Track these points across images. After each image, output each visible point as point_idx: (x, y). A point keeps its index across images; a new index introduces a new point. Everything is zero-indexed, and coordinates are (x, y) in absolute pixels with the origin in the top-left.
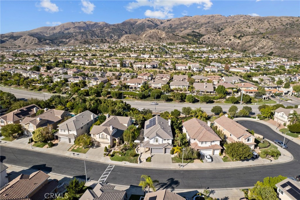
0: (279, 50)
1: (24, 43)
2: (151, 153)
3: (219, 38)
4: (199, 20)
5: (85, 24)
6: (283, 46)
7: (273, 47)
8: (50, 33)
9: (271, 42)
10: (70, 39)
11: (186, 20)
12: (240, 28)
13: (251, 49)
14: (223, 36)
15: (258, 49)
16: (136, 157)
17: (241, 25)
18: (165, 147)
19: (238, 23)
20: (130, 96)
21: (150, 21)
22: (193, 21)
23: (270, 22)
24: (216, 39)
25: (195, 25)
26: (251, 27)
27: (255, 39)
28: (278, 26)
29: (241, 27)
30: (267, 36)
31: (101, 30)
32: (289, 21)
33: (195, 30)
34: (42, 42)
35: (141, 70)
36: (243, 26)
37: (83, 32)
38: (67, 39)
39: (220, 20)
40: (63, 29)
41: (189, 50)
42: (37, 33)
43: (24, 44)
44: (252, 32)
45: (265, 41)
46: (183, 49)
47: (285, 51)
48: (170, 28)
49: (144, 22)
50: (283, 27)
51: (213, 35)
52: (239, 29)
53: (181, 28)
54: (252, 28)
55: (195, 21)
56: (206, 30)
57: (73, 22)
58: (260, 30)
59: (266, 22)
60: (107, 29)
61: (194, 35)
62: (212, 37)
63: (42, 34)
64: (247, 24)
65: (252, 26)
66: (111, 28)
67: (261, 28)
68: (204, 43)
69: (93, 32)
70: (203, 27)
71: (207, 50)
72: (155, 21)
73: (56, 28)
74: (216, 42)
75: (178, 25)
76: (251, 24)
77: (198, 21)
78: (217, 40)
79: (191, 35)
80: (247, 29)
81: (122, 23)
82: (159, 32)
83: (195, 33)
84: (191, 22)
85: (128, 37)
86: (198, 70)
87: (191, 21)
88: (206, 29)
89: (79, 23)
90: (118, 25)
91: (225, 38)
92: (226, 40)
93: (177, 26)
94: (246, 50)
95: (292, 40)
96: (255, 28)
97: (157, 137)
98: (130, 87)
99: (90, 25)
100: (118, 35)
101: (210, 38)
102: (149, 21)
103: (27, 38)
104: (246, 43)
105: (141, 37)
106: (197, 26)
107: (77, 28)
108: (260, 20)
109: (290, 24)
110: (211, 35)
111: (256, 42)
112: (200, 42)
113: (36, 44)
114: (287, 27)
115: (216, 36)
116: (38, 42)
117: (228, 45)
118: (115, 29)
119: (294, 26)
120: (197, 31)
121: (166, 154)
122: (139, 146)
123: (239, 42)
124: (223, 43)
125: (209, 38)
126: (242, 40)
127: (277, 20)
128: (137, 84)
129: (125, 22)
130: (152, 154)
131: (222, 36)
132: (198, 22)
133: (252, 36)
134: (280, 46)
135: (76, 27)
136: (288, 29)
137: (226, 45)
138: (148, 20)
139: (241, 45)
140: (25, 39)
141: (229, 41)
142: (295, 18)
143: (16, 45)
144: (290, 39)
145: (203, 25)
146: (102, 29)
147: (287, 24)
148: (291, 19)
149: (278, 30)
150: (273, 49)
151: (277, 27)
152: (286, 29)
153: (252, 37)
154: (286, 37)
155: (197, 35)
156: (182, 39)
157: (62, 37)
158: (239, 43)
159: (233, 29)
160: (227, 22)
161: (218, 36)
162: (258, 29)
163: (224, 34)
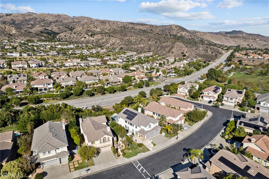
0: (125, 46)
3: (75, 36)
7: (120, 43)
9: (118, 40)
11: (31, 17)
12: (89, 28)
13: (105, 45)
14: (78, 34)
15: (111, 45)
16: (143, 147)
17: (89, 25)
19: (86, 24)
20: (48, 99)
22: (39, 18)
23: (110, 25)
25: (43, 23)
26: (97, 27)
30: (112, 35)
33: (47, 28)
35: (26, 70)
36: (91, 26)
39: (67, 20)
41: (57, 48)
44: (99, 32)
45: (114, 39)
46: (51, 46)
48: (13, 23)
50: (119, 29)
51: (68, 33)
52: (88, 29)
53: (28, 25)
55: (42, 18)
58: (105, 30)
59: (107, 24)
61: (48, 32)
62: (68, 35)
64: (94, 25)
68: (61, 40)
70: (53, 26)
71: (74, 46)
74: (73, 39)
75: (22, 21)
76: (97, 25)
77: (45, 19)
78: (73, 38)
79: (45, 33)
80: (95, 29)
82: (7, 28)
84: (38, 20)
86: (85, 65)
87: (37, 18)
91: (80, 36)
92: (82, 38)
93: (22, 22)
94: (101, 46)
96: (101, 29)
98: (39, 89)
101: (67, 36)
104: (99, 40)
106: (45, 24)
108: (103, 22)
109: (123, 27)
110: (66, 33)
111: (107, 40)
112: (57, 40)
115: (71, 34)
117: (84, 42)
119: (126, 28)
120: (50, 29)
124: (80, 40)
125: (65, 36)
126: (94, 38)
127: (114, 23)
128: (46, 85)
132: (46, 21)
134: (125, 43)
136: (123, 30)
137: (83, 42)
139: (95, 42)
141: (84, 38)
144: (127, 38)
145: (52, 24)
147: (121, 27)
148: (123, 24)
149: (117, 31)
150: (121, 45)
151: (115, 28)
153: (102, 36)
154: (124, 36)
155: (51, 33)
156: (37, 36)
158: (93, 40)
159: (83, 28)
160: (74, 22)
161: (73, 34)
162: (103, 30)
163: (78, 33)
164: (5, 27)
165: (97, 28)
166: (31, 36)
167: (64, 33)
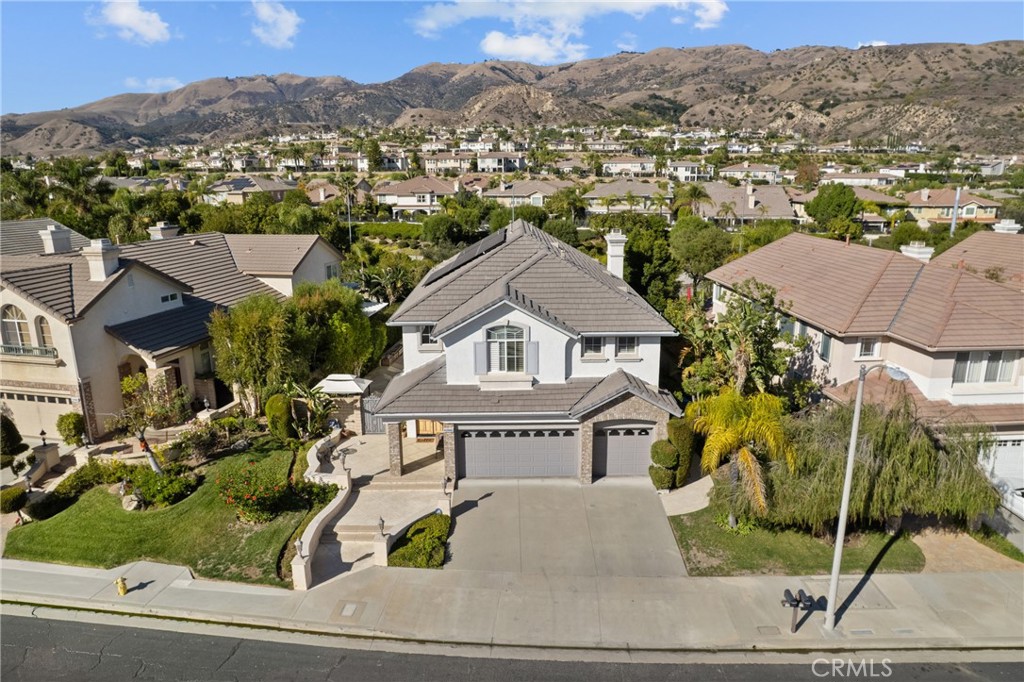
0: (979, 137)
1: (47, 145)
2: (461, 474)
3: (749, 111)
4: (672, 64)
5: (272, 84)
6: (994, 126)
7: (954, 130)
8: (147, 116)
9: (945, 113)
10: (216, 134)
11: (626, 65)
12: (820, 79)
14: (764, 103)
16: (286, 520)
17: (823, 70)
18: (600, 418)
19: (812, 66)
20: (390, 241)
21: (500, 70)
22: (649, 67)
23: (927, 59)
24: (739, 115)
25: (659, 80)
26: (859, 76)
27: (883, 109)
28: (957, 70)
29: (823, 75)
30: (923, 101)
31: (328, 103)
32: (995, 52)
33: (659, 93)
34: (113, 141)
36: (831, 72)
37: (264, 109)
38: (206, 131)
39: (745, 62)
40: (193, 103)
41: (647, 137)
42: (99, 116)
43: (50, 149)
44: (864, 93)
45: (924, 112)
47: (1005, 141)
48: (571, 91)
49: (477, 75)
50: (975, 75)
51: (725, 101)
52: (816, 84)
54: (864, 77)
55: (658, 66)
56: (697, 90)
57: (230, 78)
58: (892, 84)
59: (911, 57)
60: (349, 98)
61: (657, 106)
62: (723, 108)
63: (119, 121)
64: (844, 67)
65: (864, 72)
66: (363, 95)
67: (897, 78)
69: (299, 107)
72: (518, 70)
73: (169, 100)
74: (739, 124)
75: (597, 82)
76: (860, 65)
77: (667, 68)
78: (742, 120)
79: (646, 108)
80: (848, 84)
81: (400, 78)
82: (532, 95)
83: (659, 102)
84: (644, 72)
85: (421, 116)
86: (696, 175)
87: (642, 68)
88: (698, 87)
89: (251, 80)
90: (387, 85)
91: (771, 110)
92: (776, 117)
93: (596, 86)
95: (1015, 110)
96: (875, 80)
97: (517, 317)
98: (395, 210)
99: (289, 86)
100: (385, 116)
101: (717, 113)
102: (497, 71)
103: (59, 129)
104: (849, 124)
105: (466, 113)
107: (242, 97)
108: (893, 53)
109: (999, 63)
110: (717, 100)
111: (887, 119)
113: (92, 147)
114: (989, 72)
115: (737, 104)
116: (101, 142)
118: (376, 97)
119: (1013, 69)
120: (668, 94)
121: (609, 489)
122: (353, 422)
123: (823, 121)
125: (712, 113)
126: (832, 115)
127: (951, 52)
129: (413, 74)
130: (470, 486)
131: (761, 104)
132: (668, 72)
133: (870, 102)
134: (982, 125)
135: (240, 93)
136: (993, 78)
138: (493, 69)
139: (831, 131)
140: (52, 131)
141: (784, 119)
142: (1013, 45)
143: (20, 151)
144: (1010, 108)
146: (330, 99)
147: (988, 64)
148: (1001, 48)
149: (959, 84)
151: (952, 74)
152: (986, 80)
153: (869, 106)
154: (992, 102)
155: (669, 109)
157: (186, 125)
158: (822, 125)
159: (796, 85)
160: (770, 69)
161: (745, 104)
162: (886, 83)
163: (766, 98)
164: (529, 93)
165: (856, 80)
166: (594, 116)
167: (711, 101)
